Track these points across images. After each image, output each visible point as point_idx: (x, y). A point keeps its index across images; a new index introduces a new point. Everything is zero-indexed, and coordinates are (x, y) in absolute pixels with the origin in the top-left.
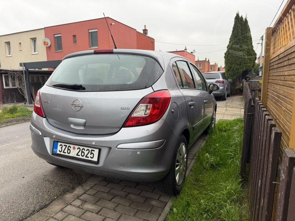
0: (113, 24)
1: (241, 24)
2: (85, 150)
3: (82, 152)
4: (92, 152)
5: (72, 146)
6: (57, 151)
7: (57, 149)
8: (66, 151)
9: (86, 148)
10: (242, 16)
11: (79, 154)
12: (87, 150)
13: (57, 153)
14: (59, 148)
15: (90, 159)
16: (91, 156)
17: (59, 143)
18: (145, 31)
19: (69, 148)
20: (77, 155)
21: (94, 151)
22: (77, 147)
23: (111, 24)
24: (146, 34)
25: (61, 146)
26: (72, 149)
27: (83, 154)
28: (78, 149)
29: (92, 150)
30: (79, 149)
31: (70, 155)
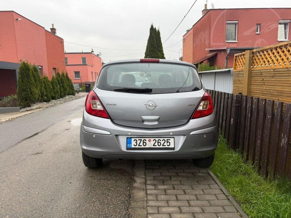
0: (20, 19)
1: (155, 34)
2: (160, 141)
3: (158, 142)
4: (168, 141)
5: (147, 139)
6: (131, 145)
7: (131, 144)
8: (141, 144)
9: (162, 139)
10: (155, 28)
11: (155, 145)
12: (163, 141)
13: (132, 147)
14: (133, 143)
15: (167, 146)
16: (167, 144)
17: (132, 139)
18: (53, 30)
19: (145, 141)
20: (154, 145)
21: (170, 140)
22: (152, 139)
23: (17, 20)
24: (54, 33)
25: (135, 141)
26: (147, 142)
27: (159, 144)
28: (153, 140)
29: (167, 140)
30: (155, 141)
31: (147, 146)
